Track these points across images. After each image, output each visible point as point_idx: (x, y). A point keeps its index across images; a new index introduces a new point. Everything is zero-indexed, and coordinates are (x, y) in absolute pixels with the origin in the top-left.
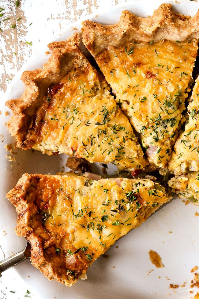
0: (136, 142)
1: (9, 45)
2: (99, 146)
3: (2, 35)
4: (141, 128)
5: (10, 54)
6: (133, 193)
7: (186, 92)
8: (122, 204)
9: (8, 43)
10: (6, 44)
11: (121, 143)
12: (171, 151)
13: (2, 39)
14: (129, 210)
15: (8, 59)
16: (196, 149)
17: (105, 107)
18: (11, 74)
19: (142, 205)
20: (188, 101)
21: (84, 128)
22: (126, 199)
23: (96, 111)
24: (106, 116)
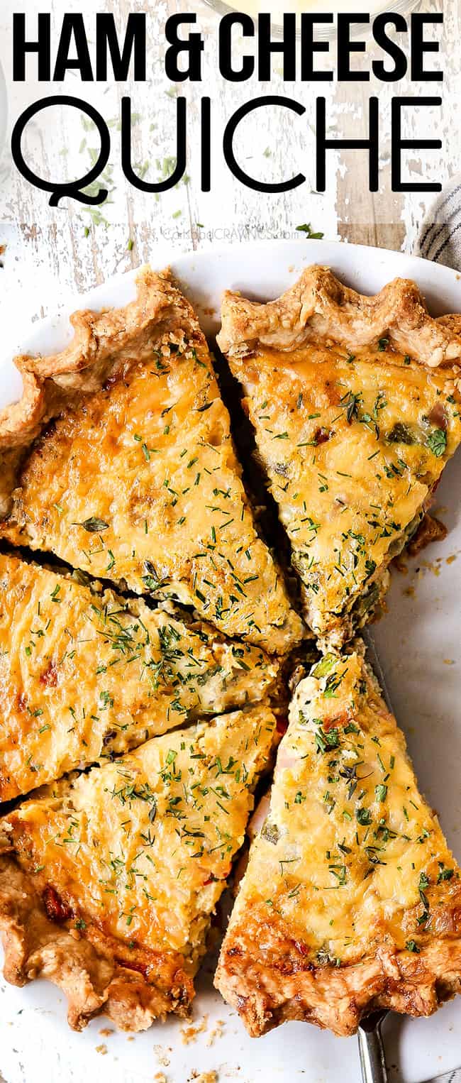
0: (210, 726)
2: (207, 819)
4: (174, 713)
6: (320, 736)
7: (101, 594)
8: (340, 767)
11: (206, 765)
12: (238, 646)
14: (357, 754)
16: (240, 584)
17: (115, 794)
19: (352, 721)
20: (123, 588)
21: (160, 849)
22: (330, 756)
23: (121, 814)
24: (136, 794)
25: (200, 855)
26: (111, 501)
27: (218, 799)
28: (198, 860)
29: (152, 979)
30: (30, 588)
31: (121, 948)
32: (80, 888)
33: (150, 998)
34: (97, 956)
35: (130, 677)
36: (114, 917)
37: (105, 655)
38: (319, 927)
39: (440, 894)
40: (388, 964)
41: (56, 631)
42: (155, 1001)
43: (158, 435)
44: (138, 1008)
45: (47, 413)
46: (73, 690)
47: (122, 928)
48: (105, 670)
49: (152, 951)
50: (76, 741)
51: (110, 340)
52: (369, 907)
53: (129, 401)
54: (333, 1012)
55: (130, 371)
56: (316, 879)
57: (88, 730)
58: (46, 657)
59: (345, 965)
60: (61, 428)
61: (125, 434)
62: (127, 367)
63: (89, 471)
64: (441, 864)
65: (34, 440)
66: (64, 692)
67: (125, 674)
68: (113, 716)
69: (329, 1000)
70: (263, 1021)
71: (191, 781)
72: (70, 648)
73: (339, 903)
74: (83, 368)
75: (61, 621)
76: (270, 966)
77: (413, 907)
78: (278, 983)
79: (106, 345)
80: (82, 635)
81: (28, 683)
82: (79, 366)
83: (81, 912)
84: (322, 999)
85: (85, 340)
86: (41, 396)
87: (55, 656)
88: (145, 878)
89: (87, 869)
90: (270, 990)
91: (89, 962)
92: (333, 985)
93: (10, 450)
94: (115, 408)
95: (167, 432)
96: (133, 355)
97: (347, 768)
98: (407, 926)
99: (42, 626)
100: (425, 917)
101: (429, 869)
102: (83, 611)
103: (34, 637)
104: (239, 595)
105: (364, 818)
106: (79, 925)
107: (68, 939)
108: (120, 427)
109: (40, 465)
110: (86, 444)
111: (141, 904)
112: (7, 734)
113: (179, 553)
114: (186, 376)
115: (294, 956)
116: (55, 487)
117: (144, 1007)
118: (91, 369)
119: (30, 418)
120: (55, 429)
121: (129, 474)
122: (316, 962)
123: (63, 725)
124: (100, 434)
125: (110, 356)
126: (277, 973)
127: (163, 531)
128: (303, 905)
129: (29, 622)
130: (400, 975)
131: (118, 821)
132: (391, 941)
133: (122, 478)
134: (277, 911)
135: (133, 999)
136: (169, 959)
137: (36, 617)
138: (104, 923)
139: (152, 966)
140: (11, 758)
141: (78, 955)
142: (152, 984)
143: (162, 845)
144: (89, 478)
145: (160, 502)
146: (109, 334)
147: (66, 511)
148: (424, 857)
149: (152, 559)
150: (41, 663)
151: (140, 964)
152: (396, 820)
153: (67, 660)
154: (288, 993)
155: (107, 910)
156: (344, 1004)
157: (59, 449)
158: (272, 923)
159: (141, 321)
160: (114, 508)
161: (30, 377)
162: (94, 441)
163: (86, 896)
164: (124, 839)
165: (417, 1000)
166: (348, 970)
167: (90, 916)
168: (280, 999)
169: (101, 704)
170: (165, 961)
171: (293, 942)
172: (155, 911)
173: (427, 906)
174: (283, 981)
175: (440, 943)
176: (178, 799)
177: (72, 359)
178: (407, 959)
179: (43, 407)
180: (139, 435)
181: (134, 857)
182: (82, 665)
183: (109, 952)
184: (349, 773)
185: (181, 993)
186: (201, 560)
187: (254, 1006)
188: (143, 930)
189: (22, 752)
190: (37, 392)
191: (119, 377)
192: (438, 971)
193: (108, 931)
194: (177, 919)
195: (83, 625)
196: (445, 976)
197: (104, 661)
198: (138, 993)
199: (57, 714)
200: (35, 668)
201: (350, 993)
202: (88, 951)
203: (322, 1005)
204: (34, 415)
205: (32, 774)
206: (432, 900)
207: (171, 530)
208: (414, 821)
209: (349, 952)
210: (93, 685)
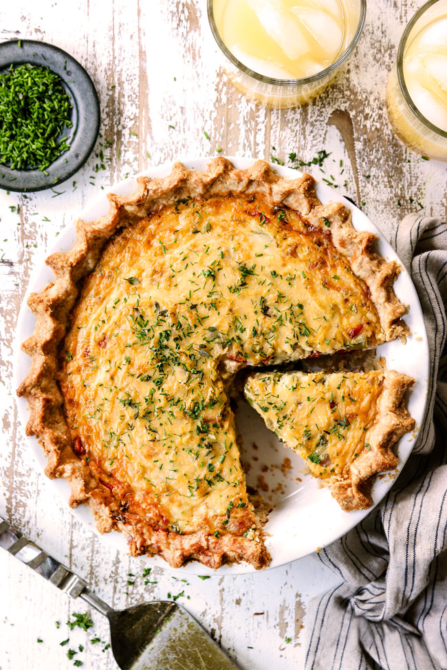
1: (9, 327)
2: (161, 425)
3: (2, 315)
5: (10, 338)
8: (206, 442)
9: (9, 325)
10: (6, 326)
13: (3, 319)
14: (216, 438)
15: (7, 344)
18: (8, 362)
19: (218, 422)
21: (135, 433)
22: (202, 435)
23: (121, 411)
24: (130, 404)
25: (153, 441)
26: (143, 271)
27: (169, 416)
28: (152, 443)
29: (114, 494)
30: (104, 299)
31: (104, 475)
32: (92, 441)
33: (111, 503)
34: (91, 476)
35: (141, 352)
36: (105, 460)
37: (131, 339)
38: (176, 513)
39: (237, 513)
40: (203, 539)
41: (111, 322)
42: (112, 504)
43: (170, 243)
44: (103, 505)
45: (119, 224)
46: (112, 352)
47: (108, 466)
48: (130, 346)
49: (118, 481)
50: (108, 376)
51: (154, 192)
52: (202, 510)
53: (159, 224)
54: (172, 556)
55: (162, 210)
56: (181, 490)
57: (115, 373)
58: (104, 334)
59: (183, 534)
60: (125, 233)
61: (155, 240)
62: (161, 207)
63: (135, 255)
64: (241, 499)
65: (112, 236)
66: (108, 352)
67: (139, 351)
68: (128, 369)
69: (171, 549)
70: (138, 552)
71: (158, 405)
72: (116, 332)
73: (189, 505)
74: (140, 203)
75: (115, 318)
76: (149, 525)
77: (223, 516)
78: (150, 534)
79: (152, 194)
80: (123, 327)
81: (92, 343)
82: (137, 202)
83: (90, 453)
84: (168, 548)
85: (142, 190)
86: (117, 214)
87: (108, 334)
88: (125, 445)
89: (98, 434)
90: (145, 537)
91: (87, 477)
92: (176, 542)
93: (99, 238)
94: (152, 227)
95: (175, 242)
96: (164, 202)
97: (209, 443)
98: (217, 524)
99: (105, 319)
100: (227, 522)
101: (235, 500)
102: (126, 315)
103: (100, 323)
104: (198, 324)
105: (211, 468)
106: (87, 459)
107: (80, 464)
108: (153, 236)
109: (113, 249)
110: (135, 242)
111: (119, 457)
112: (77, 366)
113: (172, 300)
114: (188, 216)
115: (161, 523)
116: (118, 260)
117: (106, 505)
118: (143, 205)
119: (110, 223)
120: (122, 232)
121: (154, 259)
122: (170, 529)
123: (104, 369)
124: (143, 238)
125: (153, 201)
126: (151, 529)
127: (166, 289)
128: (172, 501)
129: (100, 315)
130: (208, 546)
131: (119, 414)
132: (208, 529)
133: (150, 260)
134: (159, 500)
135: (102, 500)
136: (125, 487)
137: (103, 314)
138: (99, 461)
139: (116, 488)
140: (76, 378)
141: (82, 472)
142: (114, 496)
143: (137, 431)
144: (134, 259)
145: (166, 275)
146: (154, 189)
147: (121, 273)
148: (233, 494)
149: (158, 302)
150: (100, 336)
151: (111, 485)
152: (225, 474)
153: (113, 338)
154: (153, 541)
155: (102, 455)
156: (178, 553)
157: (122, 242)
158: (156, 506)
159: (170, 184)
160: (144, 274)
161: (114, 204)
162: (140, 241)
163: (95, 446)
164: (120, 424)
165: (212, 561)
166: (185, 536)
167: (93, 456)
168: (149, 542)
169: (124, 363)
170: (123, 487)
171: (162, 517)
172: (125, 462)
173: (229, 517)
174: (153, 533)
175: (230, 536)
176: (150, 412)
177: (135, 198)
178: (212, 539)
179: (118, 219)
180: (162, 241)
181: (122, 434)
182: (119, 341)
183: (97, 476)
184: (210, 446)
185: (126, 504)
186: (182, 306)
187: (136, 543)
188: (116, 470)
189: (82, 376)
190: (116, 211)
191: (156, 212)
192: (226, 549)
193: (100, 466)
194: (134, 468)
195: (124, 322)
196: (228, 553)
197: (130, 342)
198: (105, 498)
199: (102, 362)
200: (97, 337)
201: (183, 549)
202: (88, 472)
203: (167, 550)
204: (113, 222)
205: (84, 388)
206: (232, 515)
207: (169, 290)
208: (233, 476)
209: (188, 529)
210: (123, 352)
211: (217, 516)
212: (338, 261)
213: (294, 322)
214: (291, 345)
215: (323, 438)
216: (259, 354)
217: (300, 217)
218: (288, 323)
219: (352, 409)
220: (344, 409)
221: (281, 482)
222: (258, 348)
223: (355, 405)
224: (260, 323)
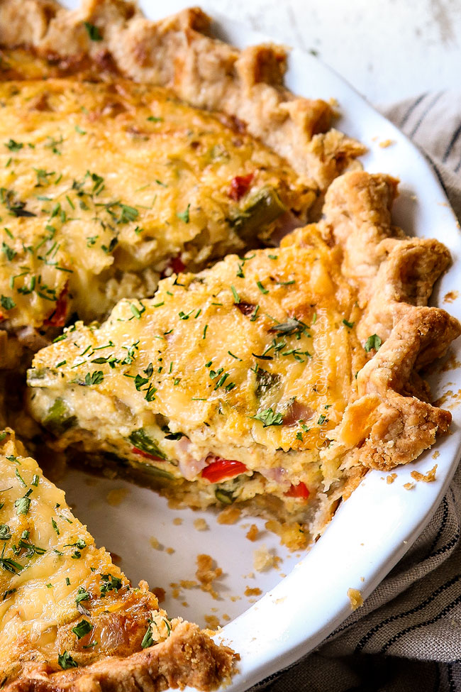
101: (89, 583)
148: (81, 572)
152: (42, 536)
211: (55, 628)
212: (147, 94)
213: (92, 207)
214: (104, 248)
215: (260, 373)
216: (35, 294)
217: (33, 52)
218: (79, 213)
219: (294, 300)
220: (277, 310)
221: (210, 614)
222: (28, 282)
223: (297, 289)
224: (15, 234)
